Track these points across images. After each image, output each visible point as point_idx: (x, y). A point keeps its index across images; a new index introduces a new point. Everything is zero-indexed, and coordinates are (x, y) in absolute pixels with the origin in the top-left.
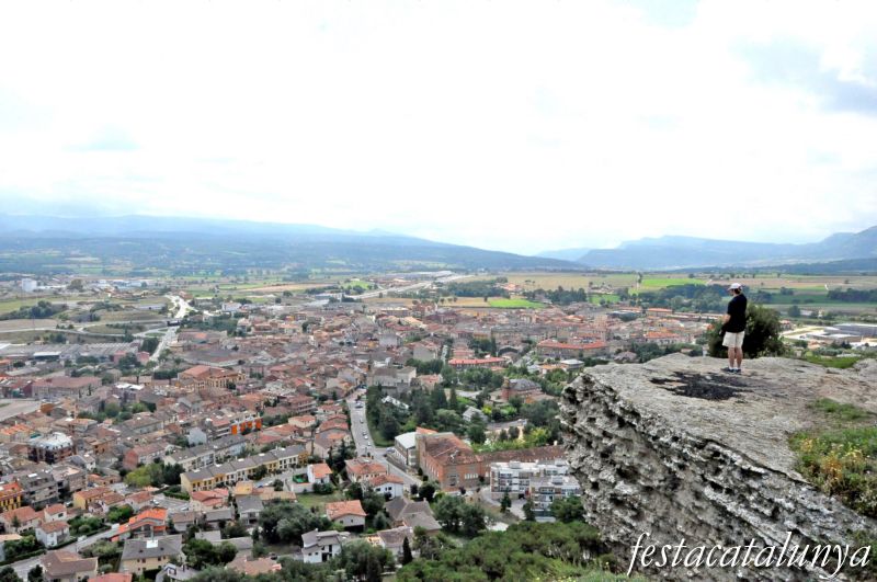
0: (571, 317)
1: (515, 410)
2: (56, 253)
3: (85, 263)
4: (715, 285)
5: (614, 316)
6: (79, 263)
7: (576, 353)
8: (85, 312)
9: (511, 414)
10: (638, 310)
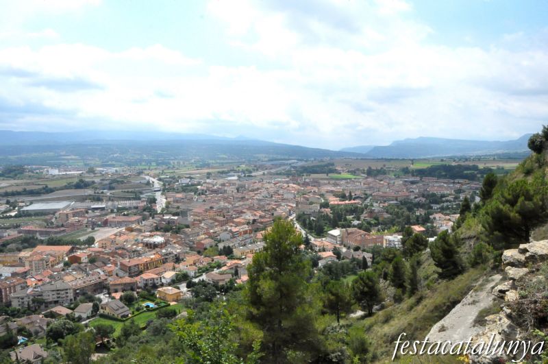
0: (382, 182)
1: (376, 222)
2: (51, 154)
3: (72, 159)
4: (459, 165)
5: (406, 181)
6: (68, 160)
7: (394, 198)
8: (106, 184)
9: (375, 223)
10: (418, 179)
